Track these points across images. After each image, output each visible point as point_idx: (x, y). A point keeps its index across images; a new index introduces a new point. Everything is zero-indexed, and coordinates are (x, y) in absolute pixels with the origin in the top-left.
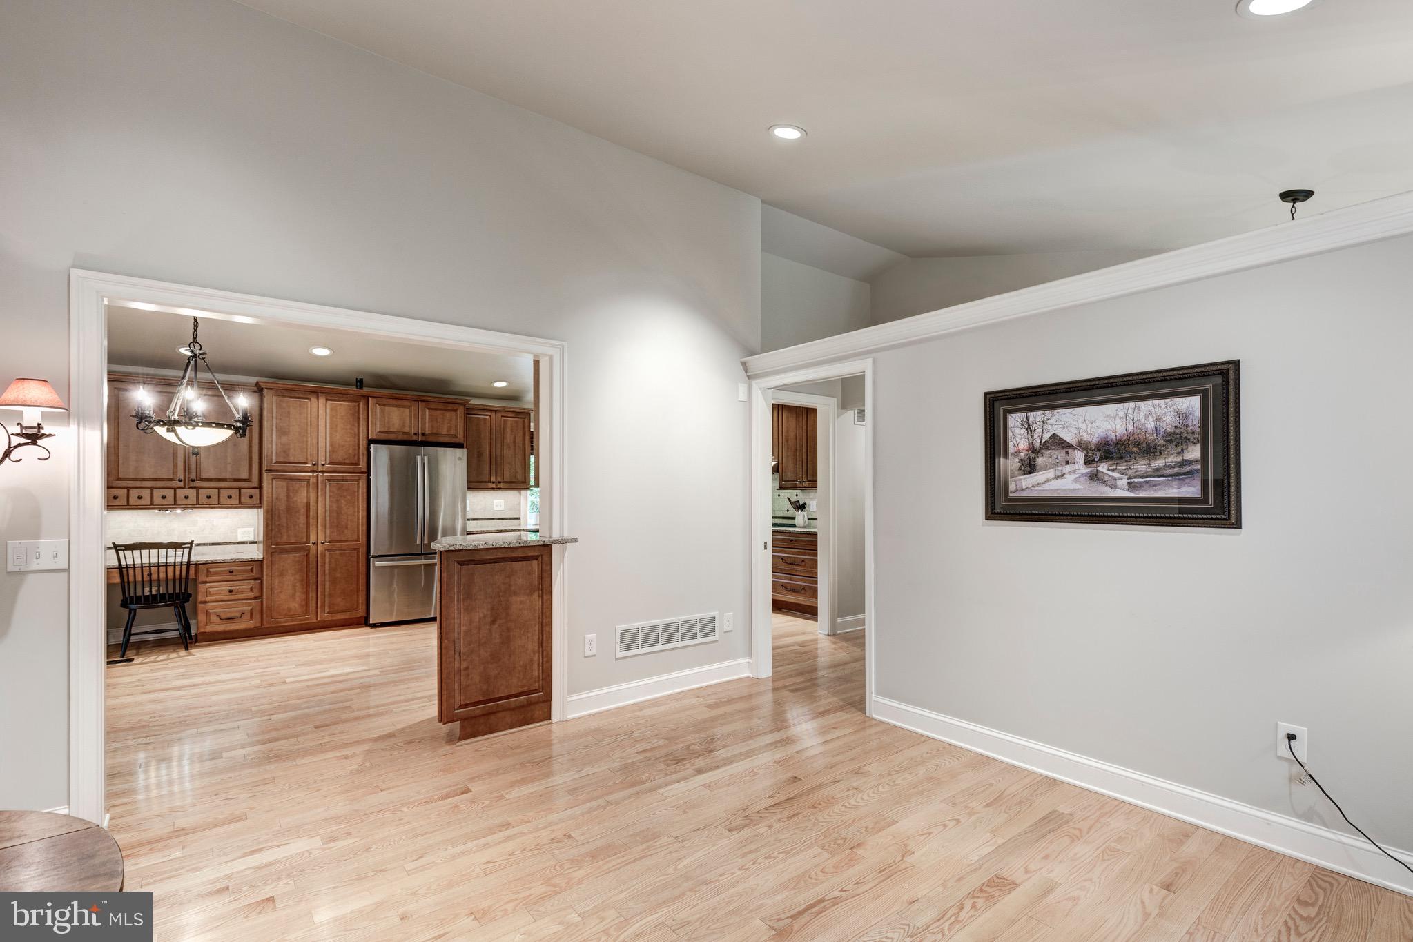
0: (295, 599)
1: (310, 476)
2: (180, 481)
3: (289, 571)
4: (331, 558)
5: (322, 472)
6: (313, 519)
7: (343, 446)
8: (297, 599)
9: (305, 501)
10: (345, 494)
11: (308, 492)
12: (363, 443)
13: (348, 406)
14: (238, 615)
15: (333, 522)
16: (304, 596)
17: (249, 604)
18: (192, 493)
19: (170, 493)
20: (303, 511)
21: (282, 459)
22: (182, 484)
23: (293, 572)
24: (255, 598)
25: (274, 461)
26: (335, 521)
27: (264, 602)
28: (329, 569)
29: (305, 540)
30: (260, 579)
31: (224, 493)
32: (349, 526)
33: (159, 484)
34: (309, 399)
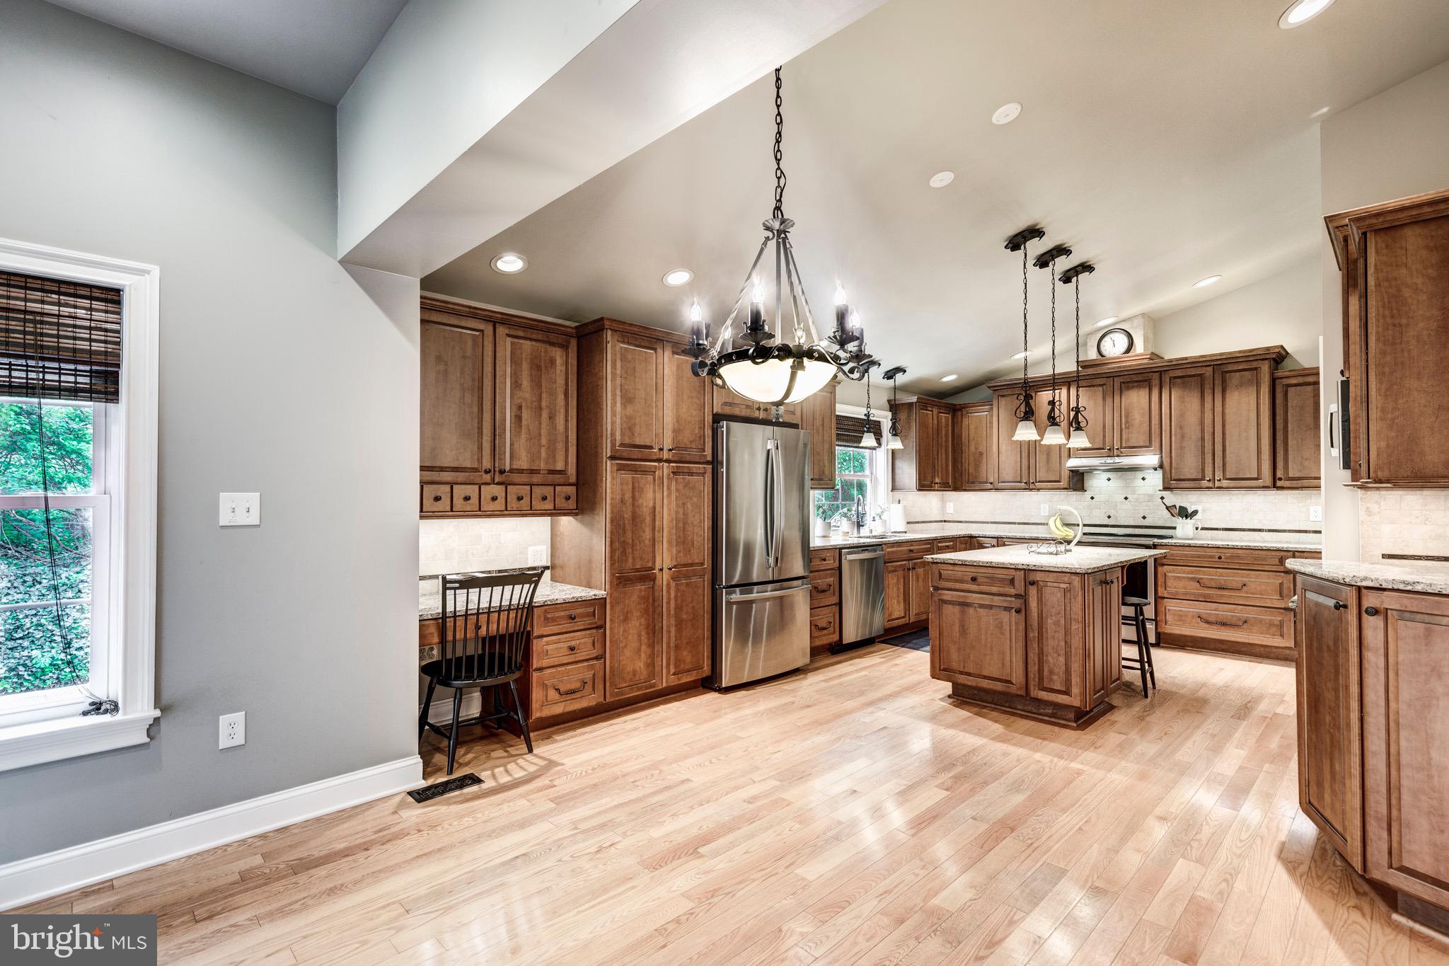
0: (640, 655)
1: (655, 467)
2: (487, 472)
3: (635, 614)
4: (677, 590)
5: (668, 461)
6: (659, 532)
7: (689, 422)
8: (643, 655)
9: (651, 504)
10: (691, 495)
11: (654, 492)
12: (709, 419)
14: (578, 685)
15: (679, 537)
16: (649, 651)
17: (592, 667)
20: (648, 520)
21: (627, 441)
22: (487, 477)
23: (638, 614)
24: (597, 658)
25: (617, 443)
26: (681, 534)
27: (608, 663)
28: (675, 609)
29: (650, 564)
30: (603, 627)
32: (695, 543)
33: (461, 476)
34: (655, 349)
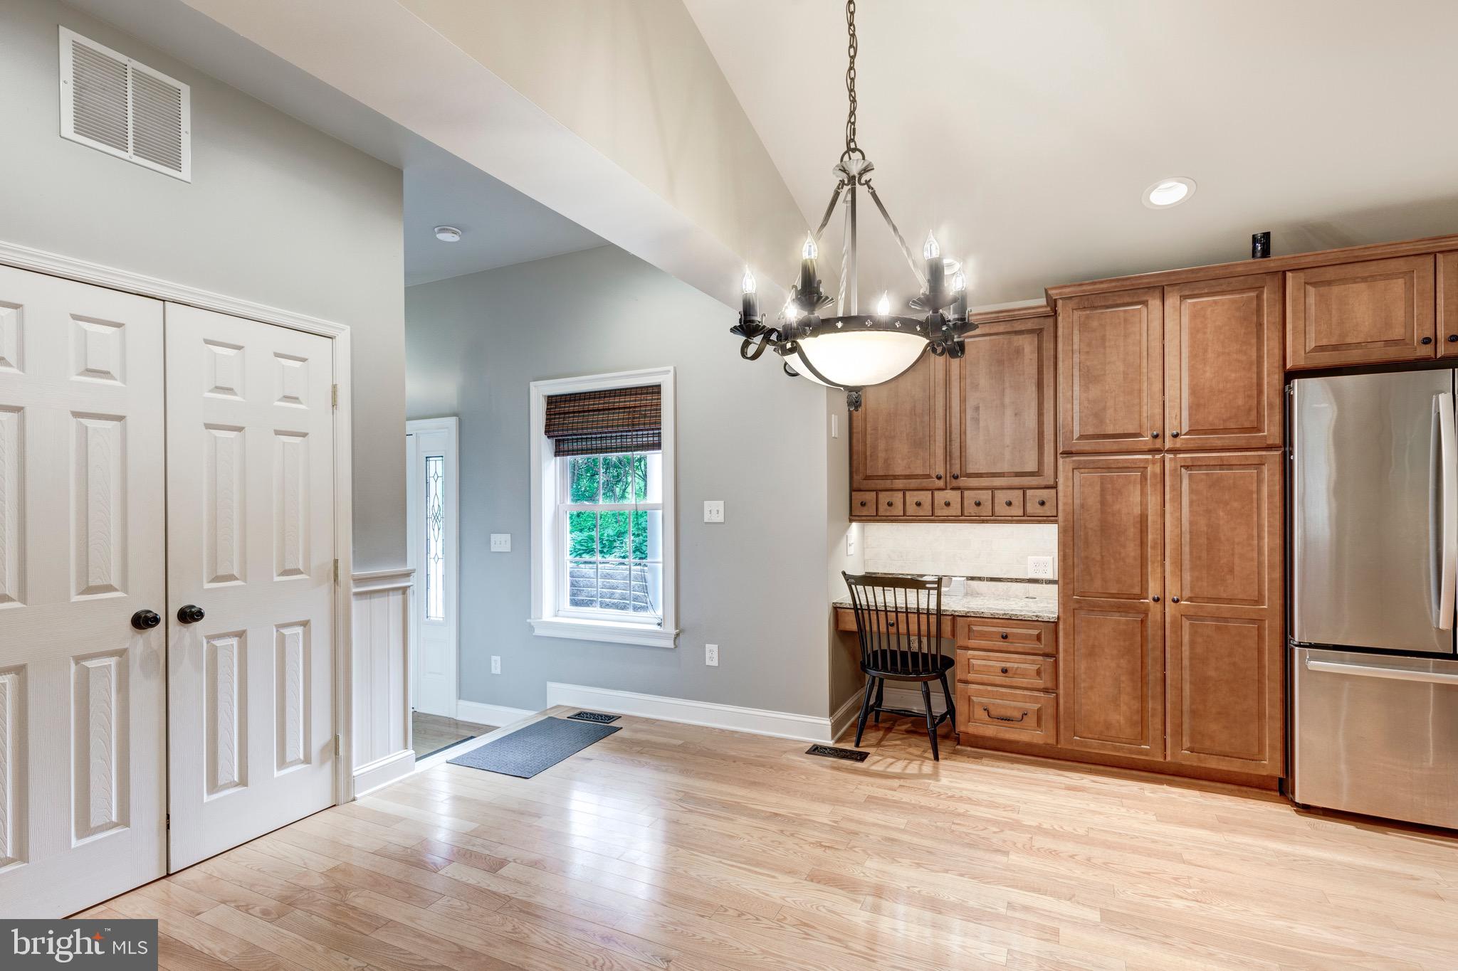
0: (1119, 705)
1: (1147, 460)
2: (939, 478)
3: (1106, 650)
4: (1194, 633)
5: (1173, 451)
6: (1153, 548)
7: (1221, 392)
8: (1124, 708)
9: (1137, 511)
10: (1227, 497)
11: (1143, 493)
12: (1271, 380)
13: (1234, 301)
14: (1017, 715)
15: (1200, 558)
16: (1136, 705)
17: (1036, 700)
18: (953, 496)
19: (925, 497)
20: (1132, 532)
21: (1091, 431)
22: (941, 483)
23: (1115, 652)
24: (1046, 690)
25: (1076, 435)
26: (1204, 555)
27: (1061, 701)
28: (1191, 659)
29: (1137, 590)
30: (1054, 655)
31: (1002, 497)
32: (1237, 569)
33: (914, 483)
34: (1145, 303)
